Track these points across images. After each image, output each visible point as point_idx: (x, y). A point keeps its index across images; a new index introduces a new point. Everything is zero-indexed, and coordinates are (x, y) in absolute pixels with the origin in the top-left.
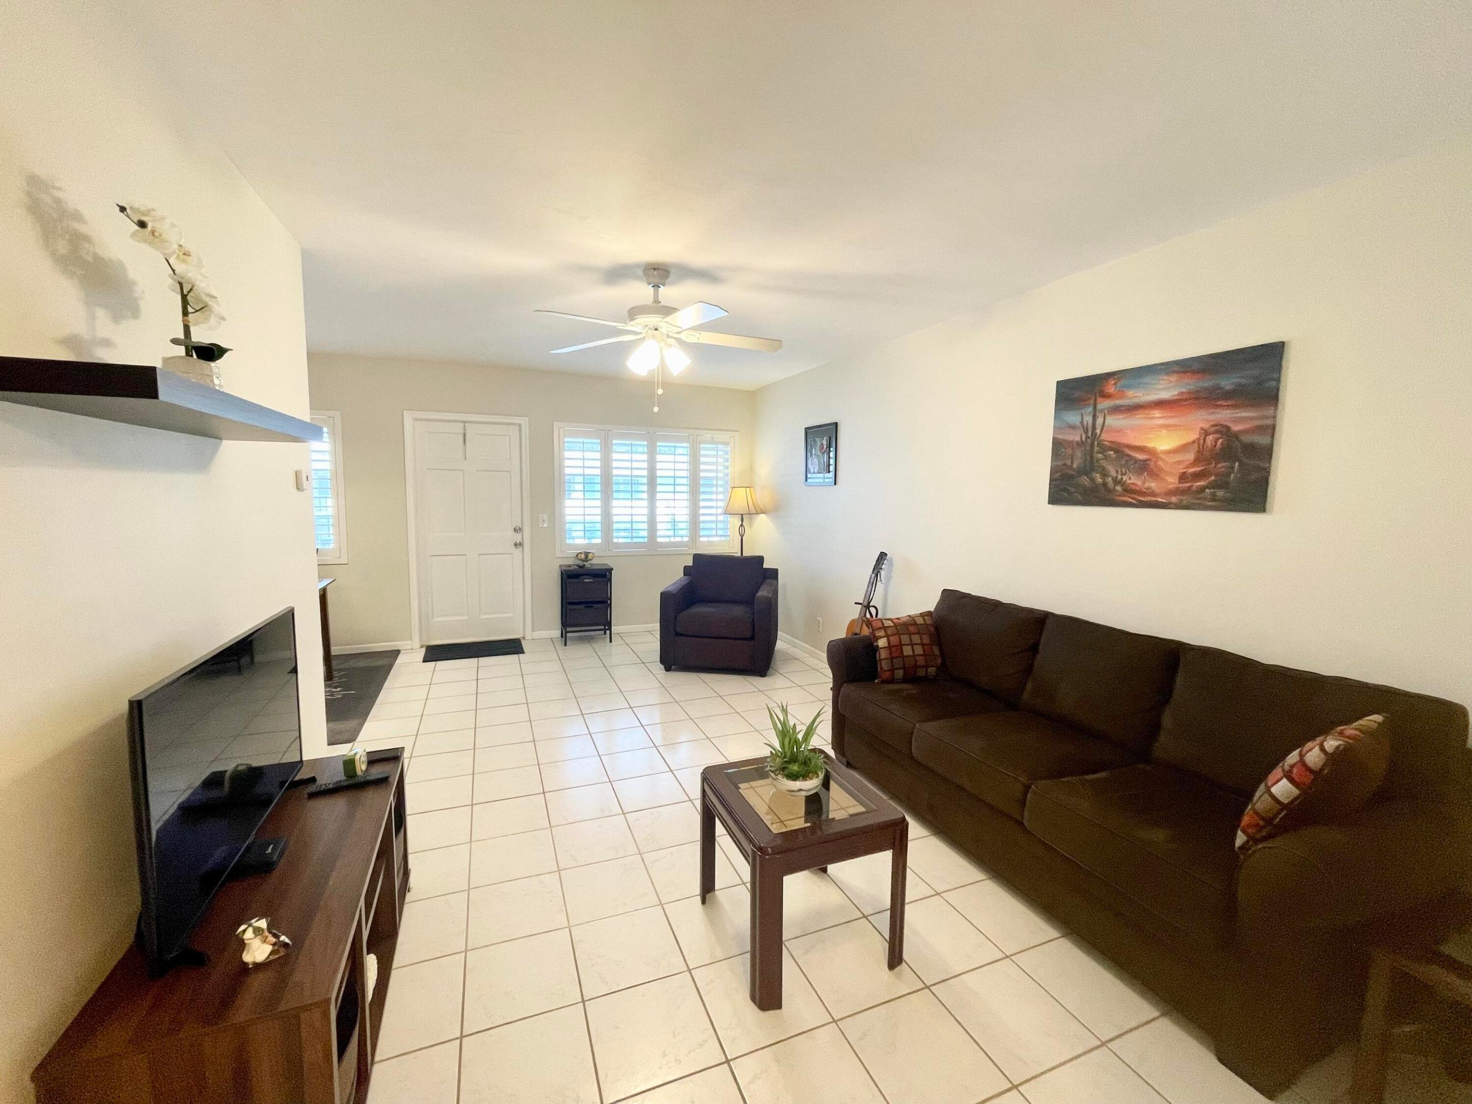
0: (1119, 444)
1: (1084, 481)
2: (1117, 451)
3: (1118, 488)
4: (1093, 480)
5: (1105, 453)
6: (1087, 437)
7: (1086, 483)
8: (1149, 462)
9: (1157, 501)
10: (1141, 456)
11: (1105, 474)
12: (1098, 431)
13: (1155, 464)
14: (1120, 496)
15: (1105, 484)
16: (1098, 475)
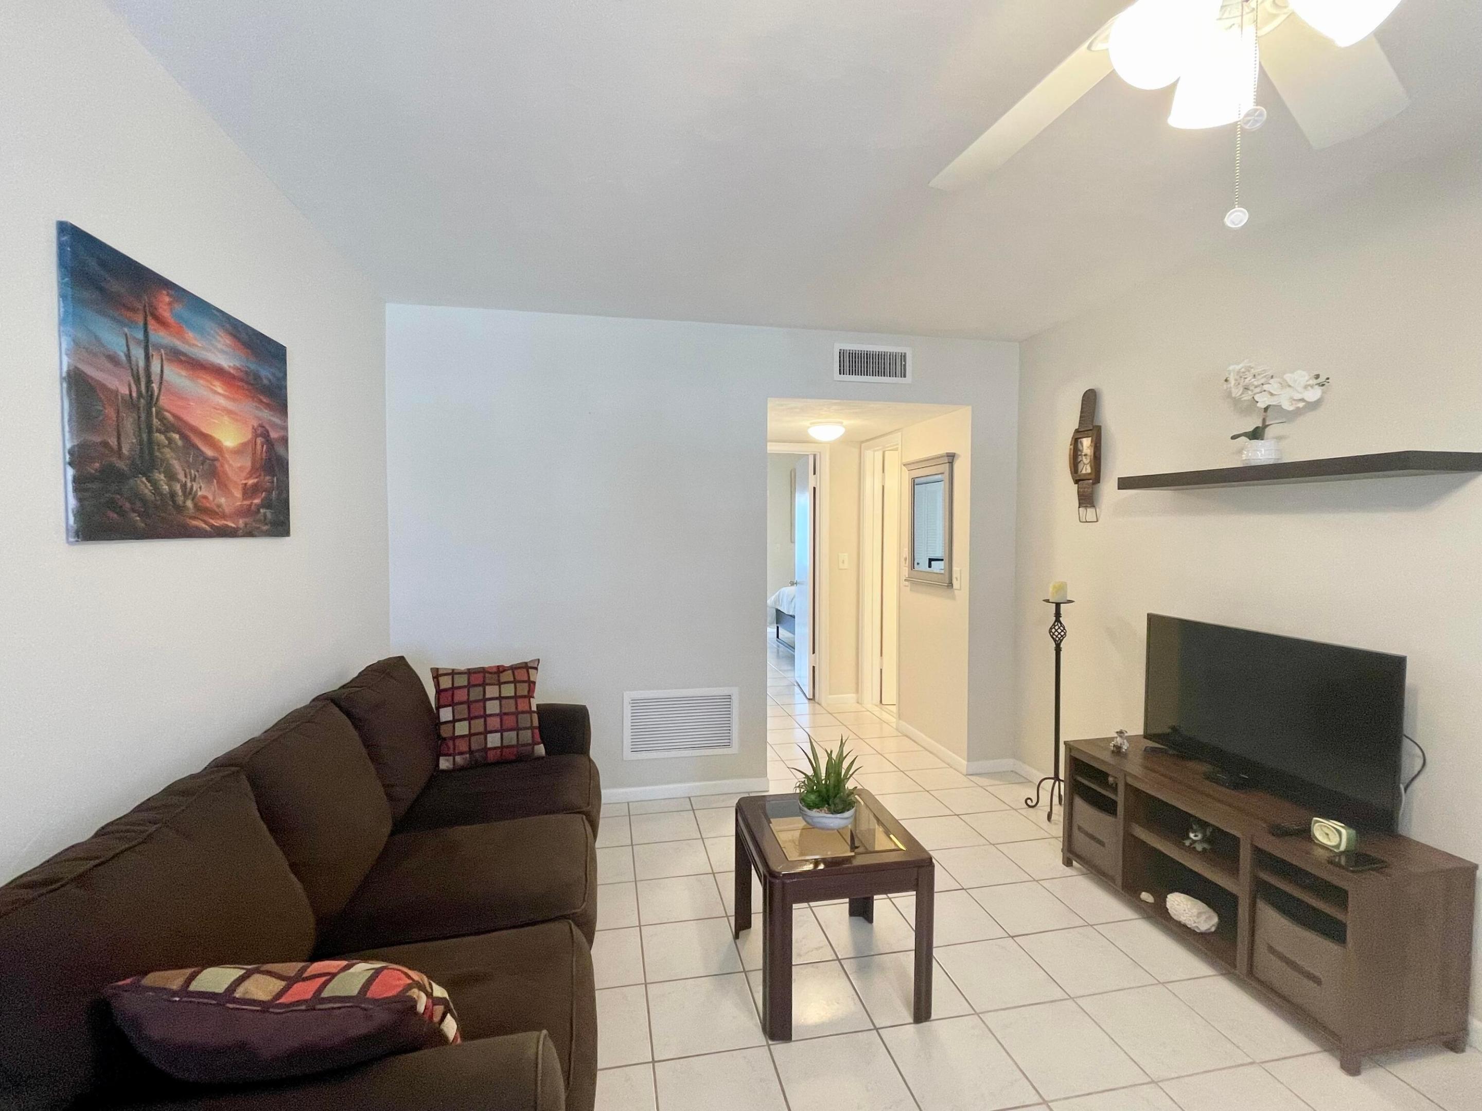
0: (186, 423)
1: (142, 487)
2: (184, 437)
3: (189, 504)
4: (155, 484)
5: (168, 435)
6: (140, 395)
7: (146, 491)
8: (216, 463)
9: (227, 526)
10: (209, 453)
11: (171, 477)
12: (155, 386)
13: (222, 466)
14: (191, 518)
15: (173, 495)
16: (162, 477)
